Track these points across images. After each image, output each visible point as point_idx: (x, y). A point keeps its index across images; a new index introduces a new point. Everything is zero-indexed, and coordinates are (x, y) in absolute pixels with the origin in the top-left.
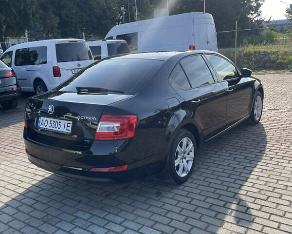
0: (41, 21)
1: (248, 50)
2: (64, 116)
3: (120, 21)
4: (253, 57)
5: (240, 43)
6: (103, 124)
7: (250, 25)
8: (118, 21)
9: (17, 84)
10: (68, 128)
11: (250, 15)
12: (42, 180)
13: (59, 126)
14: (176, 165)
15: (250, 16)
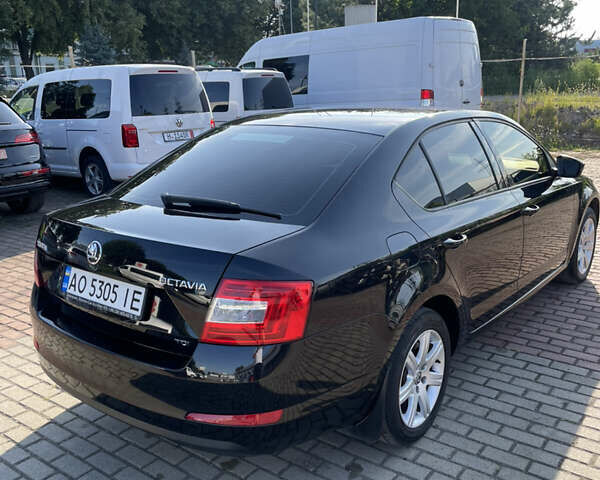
0: (107, 22)
1: (546, 102)
2: (127, 268)
3: (272, 28)
4: (555, 117)
5: (530, 86)
6: (222, 303)
7: (548, 49)
8: (268, 28)
9: (42, 161)
10: (135, 305)
11: (550, 26)
12: (75, 407)
13: (112, 296)
14: (401, 400)
15: (548, 28)
